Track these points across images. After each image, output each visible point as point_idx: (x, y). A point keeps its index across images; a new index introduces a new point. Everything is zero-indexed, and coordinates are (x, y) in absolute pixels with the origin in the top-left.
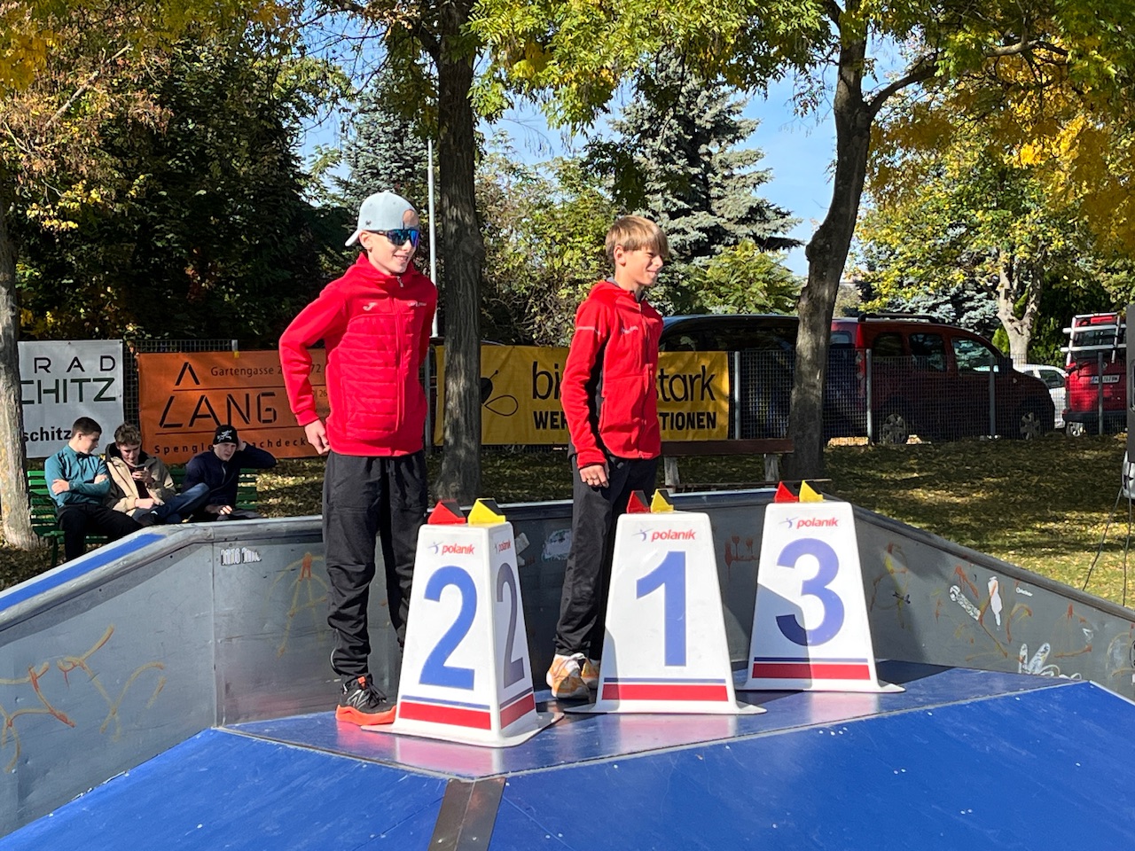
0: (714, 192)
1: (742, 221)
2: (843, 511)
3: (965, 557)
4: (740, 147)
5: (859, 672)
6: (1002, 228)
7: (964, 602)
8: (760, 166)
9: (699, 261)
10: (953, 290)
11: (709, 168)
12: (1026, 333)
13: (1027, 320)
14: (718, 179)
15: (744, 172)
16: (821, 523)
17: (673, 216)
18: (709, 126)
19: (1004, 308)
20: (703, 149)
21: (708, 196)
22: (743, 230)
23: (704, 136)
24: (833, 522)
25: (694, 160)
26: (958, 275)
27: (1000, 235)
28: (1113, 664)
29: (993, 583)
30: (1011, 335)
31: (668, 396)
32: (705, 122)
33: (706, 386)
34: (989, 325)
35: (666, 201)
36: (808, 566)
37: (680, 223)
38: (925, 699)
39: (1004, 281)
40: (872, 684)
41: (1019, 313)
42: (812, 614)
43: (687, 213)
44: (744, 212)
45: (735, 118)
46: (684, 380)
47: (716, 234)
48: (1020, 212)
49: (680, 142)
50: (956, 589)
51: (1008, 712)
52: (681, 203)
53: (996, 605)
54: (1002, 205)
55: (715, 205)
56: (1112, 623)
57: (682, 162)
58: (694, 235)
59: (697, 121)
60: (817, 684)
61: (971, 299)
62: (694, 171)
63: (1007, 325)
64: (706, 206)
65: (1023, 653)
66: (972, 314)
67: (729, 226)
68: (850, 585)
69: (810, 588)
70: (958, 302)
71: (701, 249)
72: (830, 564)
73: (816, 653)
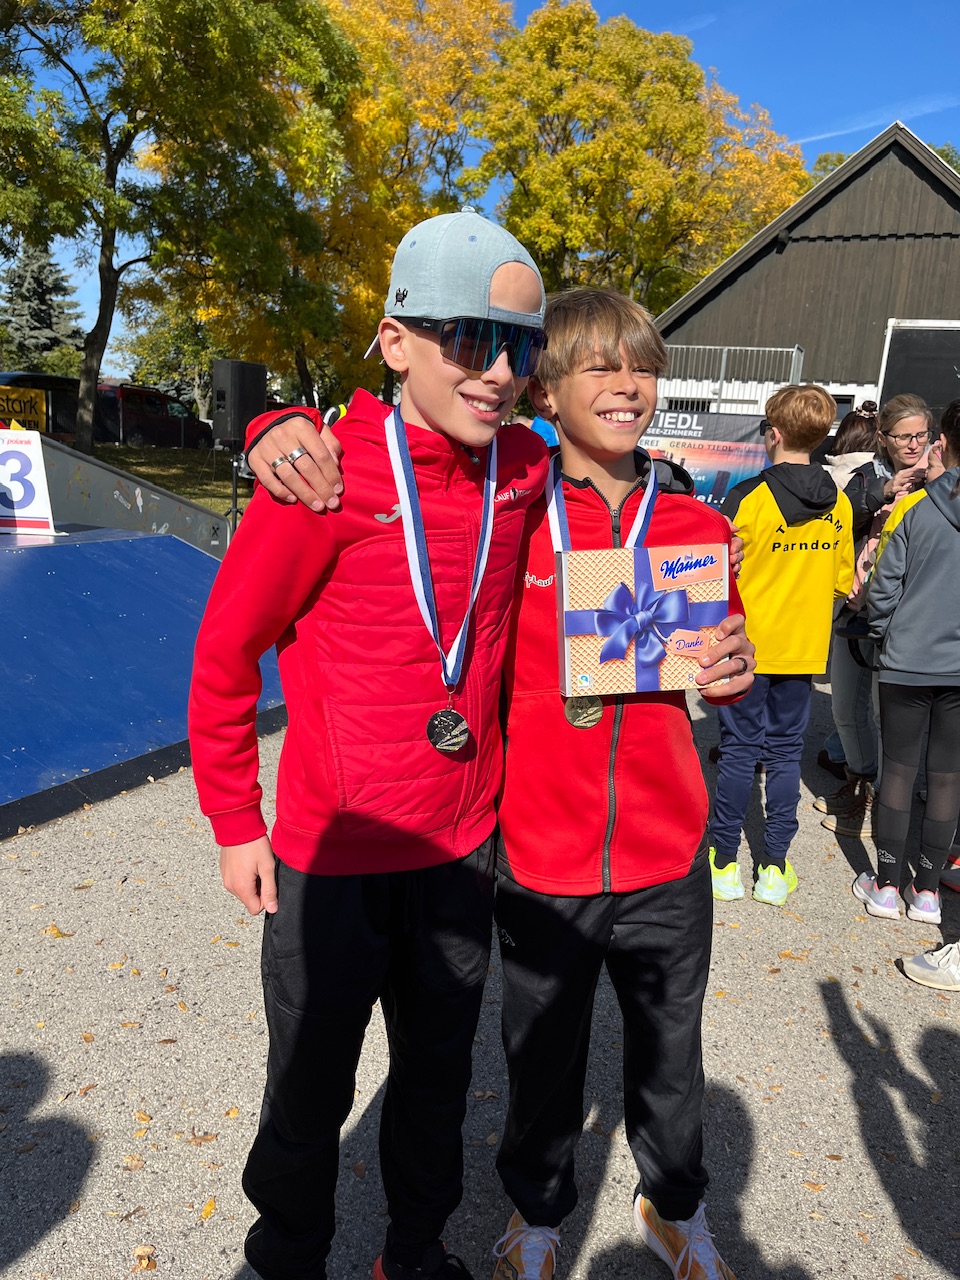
0: (54, 320)
1: (69, 336)
2: (35, 436)
3: (122, 476)
4: (68, 299)
5: (44, 525)
6: (196, 354)
7: (121, 500)
8: (78, 310)
9: (45, 354)
10: (176, 384)
11: (50, 307)
12: (207, 405)
13: (208, 399)
14: (56, 313)
15: (71, 311)
16: (21, 442)
17: (31, 329)
18: (51, 286)
19: (197, 393)
20: (48, 297)
21: (51, 322)
22: (69, 341)
23: (49, 291)
24: (28, 442)
25: (43, 301)
26: (176, 376)
27: (195, 358)
28: (201, 534)
29: (138, 491)
30: (200, 407)
31: (11, 409)
32: (49, 282)
33: (32, 407)
34: (192, 402)
35: (28, 321)
36: (14, 466)
37: (35, 333)
38: (79, 539)
39: (197, 379)
40: (51, 531)
41: (204, 397)
42: (17, 492)
43: (39, 329)
44: (70, 332)
45: (65, 284)
46: (20, 402)
47: (55, 342)
48: (205, 348)
49: (35, 292)
50: (117, 492)
51: (123, 547)
52: (36, 324)
53: (140, 502)
54: (196, 344)
55: (55, 327)
56: (201, 516)
57: (37, 302)
58: (43, 340)
59: (45, 283)
60: (19, 530)
61: (184, 389)
62: (44, 307)
63: (198, 401)
64: (50, 326)
65: (154, 527)
66: (185, 396)
67: (62, 339)
68: (38, 477)
69: (14, 477)
70: (178, 390)
71: (47, 348)
72: (27, 465)
73: (19, 513)
